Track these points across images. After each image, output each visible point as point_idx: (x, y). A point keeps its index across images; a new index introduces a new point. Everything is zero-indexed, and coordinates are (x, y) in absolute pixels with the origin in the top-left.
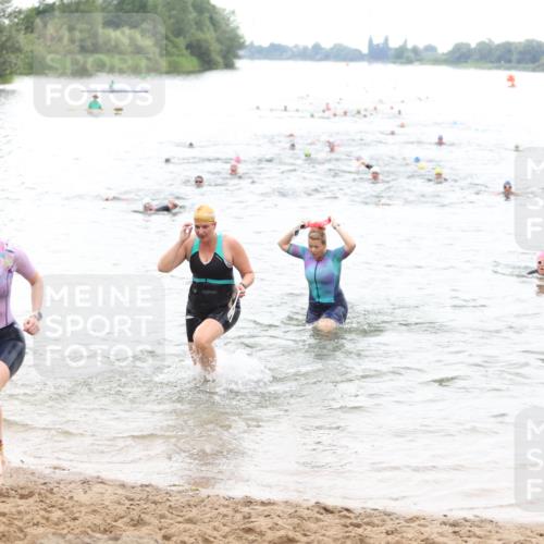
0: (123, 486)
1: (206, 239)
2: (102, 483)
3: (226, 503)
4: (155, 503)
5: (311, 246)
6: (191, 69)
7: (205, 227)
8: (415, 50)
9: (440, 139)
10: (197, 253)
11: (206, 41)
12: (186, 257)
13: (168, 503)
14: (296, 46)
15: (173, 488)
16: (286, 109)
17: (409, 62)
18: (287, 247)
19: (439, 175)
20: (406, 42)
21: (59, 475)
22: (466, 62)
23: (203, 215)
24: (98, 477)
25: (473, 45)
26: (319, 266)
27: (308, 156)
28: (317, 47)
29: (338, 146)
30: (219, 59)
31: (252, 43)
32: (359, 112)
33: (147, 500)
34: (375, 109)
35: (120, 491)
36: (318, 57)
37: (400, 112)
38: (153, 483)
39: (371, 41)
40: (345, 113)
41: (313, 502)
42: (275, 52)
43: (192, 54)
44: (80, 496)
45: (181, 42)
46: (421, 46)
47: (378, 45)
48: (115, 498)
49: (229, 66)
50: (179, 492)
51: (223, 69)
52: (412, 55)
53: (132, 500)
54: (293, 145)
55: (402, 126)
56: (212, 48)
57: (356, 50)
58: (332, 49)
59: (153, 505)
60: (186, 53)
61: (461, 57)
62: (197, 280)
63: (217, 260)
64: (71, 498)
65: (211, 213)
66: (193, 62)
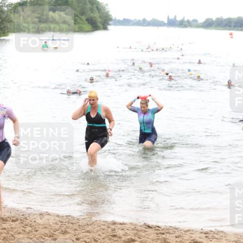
0: (58, 216)
1: (94, 106)
2: (49, 215)
3: (104, 223)
4: (72, 224)
5: (141, 107)
6: (88, 30)
7: (93, 100)
8: (188, 21)
9: (200, 61)
10: (89, 113)
11: (95, 17)
12: (84, 114)
13: (78, 224)
14: (135, 20)
15: (80, 217)
16: (130, 48)
17: (186, 26)
18: (130, 107)
19: (199, 77)
20: (184, 18)
21: (29, 211)
22: (211, 27)
23: (93, 95)
24: (47, 212)
25: (214, 19)
26: (145, 116)
27: (140, 69)
28: (144, 20)
29: (154, 64)
30: (101, 26)
31: (115, 18)
32: (163, 49)
33: (69, 222)
34: (171, 48)
35: (57, 218)
36: (145, 25)
37: (181, 49)
38: (71, 215)
39: (168, 18)
40: (157, 50)
41: (143, 223)
42: (126, 22)
43: (88, 23)
44: (39, 221)
45: (84, 18)
46: (191, 20)
47: (172, 19)
48: (54, 221)
49: (105, 28)
50: (83, 219)
51: (102, 30)
52: (187, 23)
53: (62, 222)
54: (134, 64)
55: (183, 55)
56: (97, 21)
57: (162, 21)
58: (151, 21)
59: (72, 225)
60: (86, 22)
61: (209, 24)
62: (89, 125)
63: (98, 116)
64: (35, 221)
65: (96, 94)
66: (89, 27)
